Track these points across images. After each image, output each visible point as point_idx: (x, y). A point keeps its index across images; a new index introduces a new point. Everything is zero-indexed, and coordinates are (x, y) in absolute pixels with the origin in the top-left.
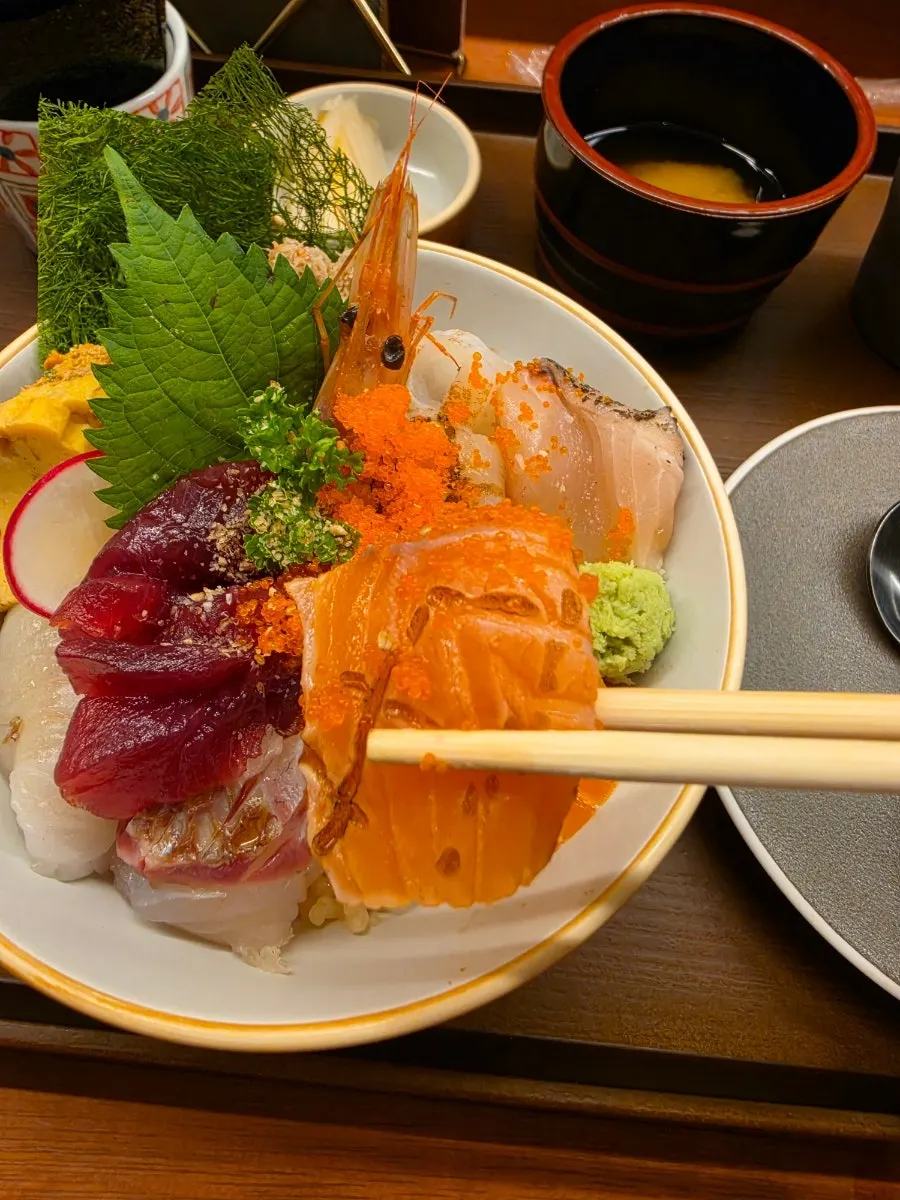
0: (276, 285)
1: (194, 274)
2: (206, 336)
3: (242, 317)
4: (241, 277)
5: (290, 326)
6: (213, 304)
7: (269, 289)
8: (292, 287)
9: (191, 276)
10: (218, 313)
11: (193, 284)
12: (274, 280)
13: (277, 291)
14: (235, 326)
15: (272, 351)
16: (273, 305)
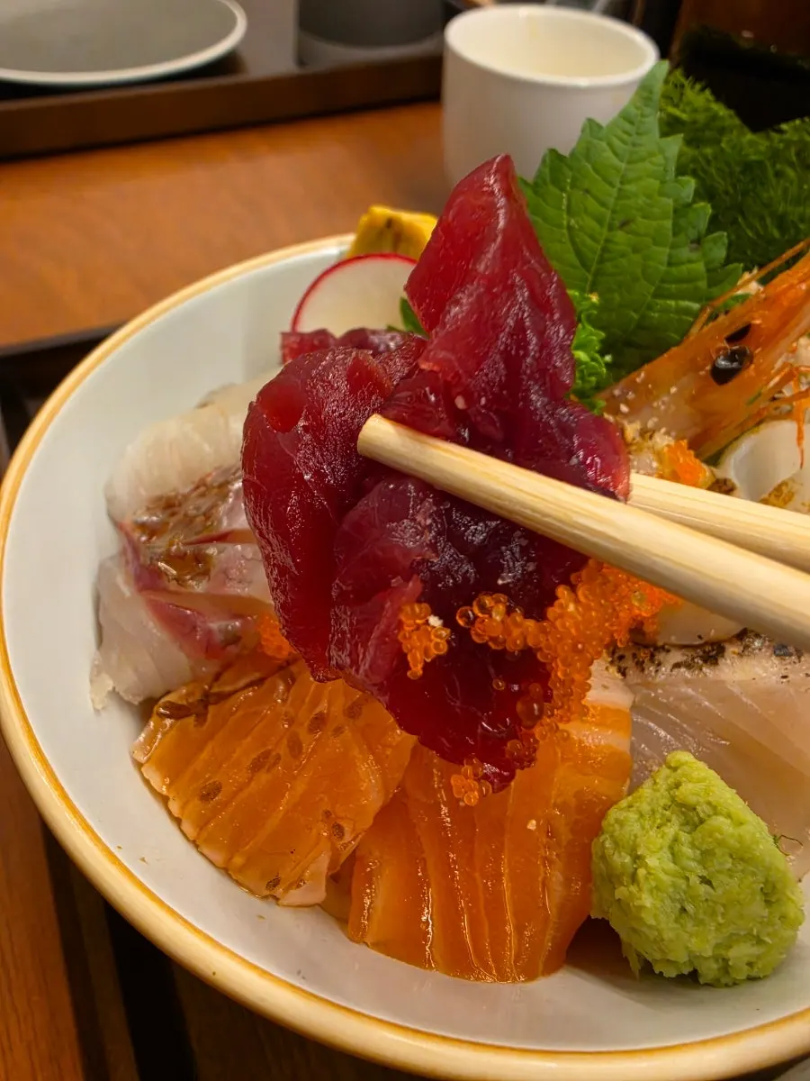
0: (694, 256)
1: (630, 188)
2: (593, 248)
3: (637, 258)
4: (668, 224)
5: (673, 303)
6: (624, 224)
7: (685, 253)
8: (708, 271)
9: (628, 187)
10: (620, 236)
11: (622, 195)
12: (696, 249)
13: (690, 261)
14: (624, 261)
15: (635, 311)
16: (674, 270)
